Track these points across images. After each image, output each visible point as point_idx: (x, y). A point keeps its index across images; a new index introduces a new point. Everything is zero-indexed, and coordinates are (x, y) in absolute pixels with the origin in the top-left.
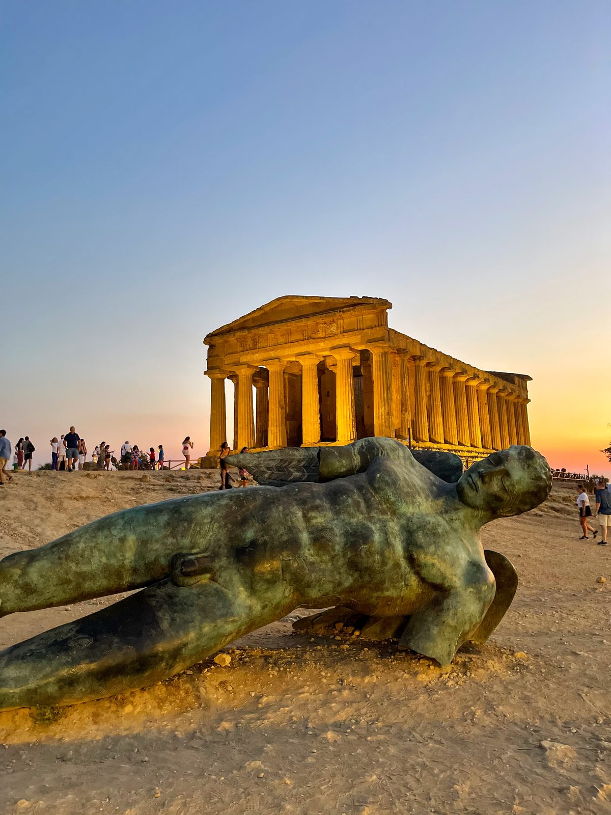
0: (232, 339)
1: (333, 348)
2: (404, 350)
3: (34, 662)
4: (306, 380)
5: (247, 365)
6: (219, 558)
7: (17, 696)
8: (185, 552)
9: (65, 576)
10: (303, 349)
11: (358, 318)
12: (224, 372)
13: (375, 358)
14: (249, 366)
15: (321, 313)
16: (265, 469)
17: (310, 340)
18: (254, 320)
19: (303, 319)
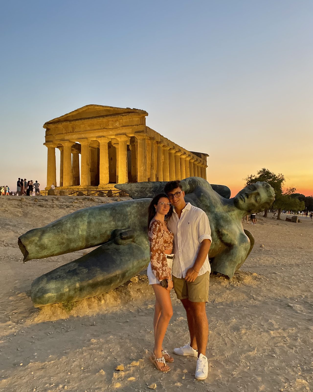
0: (60, 126)
1: (117, 135)
2: (153, 138)
3: (62, 280)
4: (102, 151)
5: (68, 141)
6: (136, 232)
7: (55, 297)
8: (119, 228)
9: (61, 241)
10: (101, 134)
11: (130, 119)
12: (55, 144)
13: (139, 141)
14: (70, 142)
15: (111, 115)
16: (134, 192)
17: (104, 130)
18: (72, 116)
19: (101, 118)
